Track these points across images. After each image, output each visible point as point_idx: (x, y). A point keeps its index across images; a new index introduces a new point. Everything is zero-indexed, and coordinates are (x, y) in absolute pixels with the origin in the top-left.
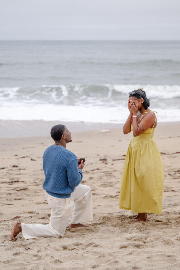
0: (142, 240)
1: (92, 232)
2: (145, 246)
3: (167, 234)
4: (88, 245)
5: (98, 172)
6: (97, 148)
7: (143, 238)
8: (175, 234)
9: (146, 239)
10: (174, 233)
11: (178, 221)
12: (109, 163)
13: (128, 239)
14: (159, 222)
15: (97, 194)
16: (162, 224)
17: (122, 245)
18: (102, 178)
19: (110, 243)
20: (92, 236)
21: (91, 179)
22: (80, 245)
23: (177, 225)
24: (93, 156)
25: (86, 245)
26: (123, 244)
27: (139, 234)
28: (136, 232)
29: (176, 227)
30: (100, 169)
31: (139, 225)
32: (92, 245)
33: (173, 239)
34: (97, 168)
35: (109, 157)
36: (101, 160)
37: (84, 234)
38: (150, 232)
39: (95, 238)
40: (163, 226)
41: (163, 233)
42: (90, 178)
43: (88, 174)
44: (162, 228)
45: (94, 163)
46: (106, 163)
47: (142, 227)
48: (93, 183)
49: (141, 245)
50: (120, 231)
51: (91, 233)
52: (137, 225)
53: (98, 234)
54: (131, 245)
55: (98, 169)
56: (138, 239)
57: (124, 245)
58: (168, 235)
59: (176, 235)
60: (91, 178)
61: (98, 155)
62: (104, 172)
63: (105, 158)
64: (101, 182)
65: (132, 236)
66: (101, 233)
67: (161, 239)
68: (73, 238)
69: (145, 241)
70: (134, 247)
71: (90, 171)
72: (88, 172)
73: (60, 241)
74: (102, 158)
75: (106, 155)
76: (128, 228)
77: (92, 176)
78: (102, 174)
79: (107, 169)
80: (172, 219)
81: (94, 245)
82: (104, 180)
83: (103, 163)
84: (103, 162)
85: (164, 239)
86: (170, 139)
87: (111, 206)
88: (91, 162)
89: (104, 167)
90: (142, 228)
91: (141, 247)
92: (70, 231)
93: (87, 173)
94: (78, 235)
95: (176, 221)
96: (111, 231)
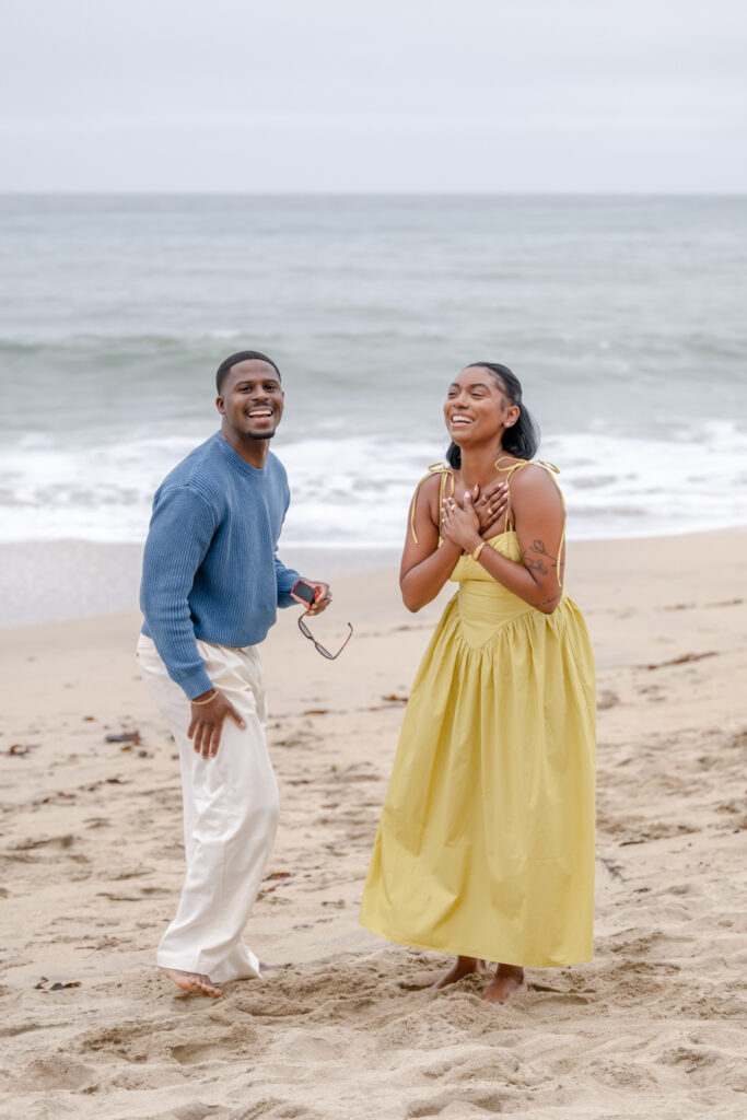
0: (500, 1075)
1: (237, 1057)
2: (525, 1101)
3: (600, 1039)
4: (249, 1112)
5: (119, 793)
6: (68, 686)
7: (502, 1066)
8: (643, 1040)
9: (516, 1069)
10: (635, 1034)
11: (627, 983)
12: (159, 750)
13: (431, 1075)
14: (541, 992)
15: (167, 891)
16: (554, 998)
17: (416, 1102)
18: (151, 822)
19: (352, 1098)
20: (249, 1071)
21: (98, 825)
22: (210, 1114)
23: (627, 1002)
24: (65, 724)
25: (241, 1115)
26: (419, 1097)
27: (477, 1050)
28: (458, 1042)
29: (625, 1010)
30: (126, 783)
31: (456, 1007)
32: (273, 1111)
33: (644, 1060)
34: (112, 776)
35: (145, 724)
36: (111, 740)
37: (202, 1068)
38: (520, 1039)
39: (269, 1081)
40: (565, 1010)
41: (580, 1038)
42: (93, 823)
43: (73, 804)
44: (561, 1020)
45: (87, 756)
46: (143, 755)
47: (469, 1016)
48: (115, 843)
49: (506, 1097)
50: (373, 1044)
51: (236, 1060)
52: (448, 1010)
53: (268, 1060)
54: (458, 1100)
55: (114, 781)
56: (479, 1070)
57: (423, 1102)
58: (610, 1044)
59: (646, 1043)
60: (102, 822)
61: (90, 719)
62: (148, 793)
63: (131, 730)
64: (156, 839)
65: (445, 1059)
66: (285, 1057)
67: (587, 1063)
68: (153, 1088)
69: (514, 1076)
70: (472, 1110)
71: (79, 793)
72: (72, 797)
73: (100, 1105)
74: (118, 731)
75: (128, 718)
76: (410, 1025)
77: (97, 812)
78: (145, 802)
79: (158, 782)
80: (594, 976)
81: (280, 1108)
82: (163, 828)
83: (127, 753)
84: (127, 749)
85: (601, 1064)
86: (404, 634)
87: (267, 938)
88: (69, 751)
89: (142, 771)
90: (472, 1020)
91: (506, 1105)
92: (127, 1059)
93: (70, 801)
94: (174, 1074)
95: (615, 983)
96: (328, 1045)
